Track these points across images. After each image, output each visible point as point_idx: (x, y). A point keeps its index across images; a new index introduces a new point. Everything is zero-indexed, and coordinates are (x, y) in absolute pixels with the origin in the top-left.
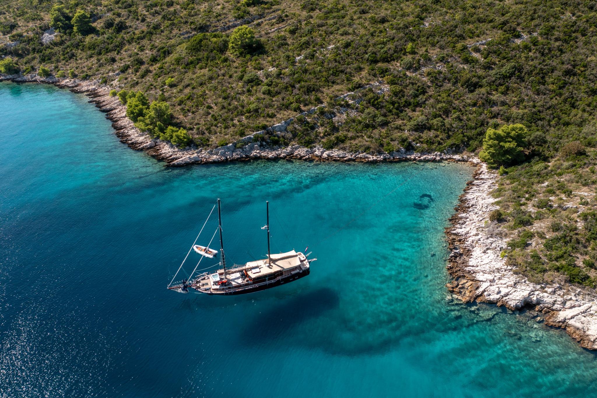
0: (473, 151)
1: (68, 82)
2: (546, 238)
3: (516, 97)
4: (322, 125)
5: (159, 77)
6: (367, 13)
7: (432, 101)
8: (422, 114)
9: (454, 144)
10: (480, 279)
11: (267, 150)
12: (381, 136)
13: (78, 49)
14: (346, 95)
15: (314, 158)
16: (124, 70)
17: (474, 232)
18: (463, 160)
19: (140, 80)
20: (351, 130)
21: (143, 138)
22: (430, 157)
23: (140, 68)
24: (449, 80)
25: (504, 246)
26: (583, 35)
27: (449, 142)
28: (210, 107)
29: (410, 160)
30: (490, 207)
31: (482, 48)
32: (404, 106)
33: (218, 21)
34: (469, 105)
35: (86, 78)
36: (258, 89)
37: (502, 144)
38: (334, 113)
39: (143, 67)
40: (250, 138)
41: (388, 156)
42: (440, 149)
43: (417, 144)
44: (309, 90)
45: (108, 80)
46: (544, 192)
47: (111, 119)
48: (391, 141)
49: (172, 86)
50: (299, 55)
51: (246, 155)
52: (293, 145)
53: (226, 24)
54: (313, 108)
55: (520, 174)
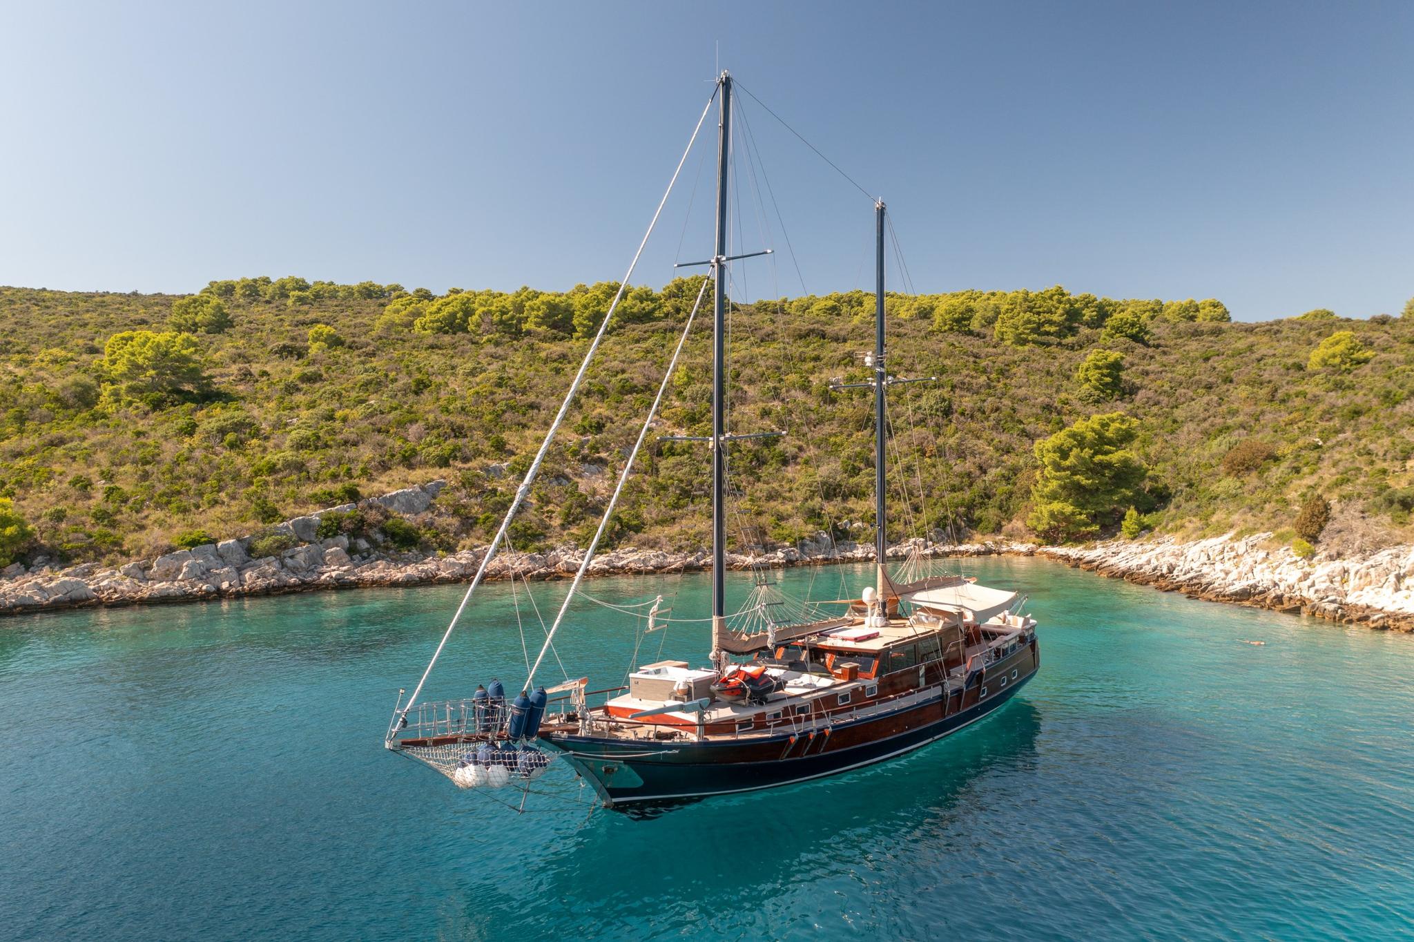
0: (998, 529)
9: (946, 517)
11: (381, 564)
18: (989, 552)
27: (928, 515)
29: (852, 560)
37: (1099, 457)
40: (307, 525)
41: (796, 553)
42: (916, 531)
43: (851, 522)
48: (778, 519)
52: (476, 547)
54: (494, 464)
55: (1199, 506)
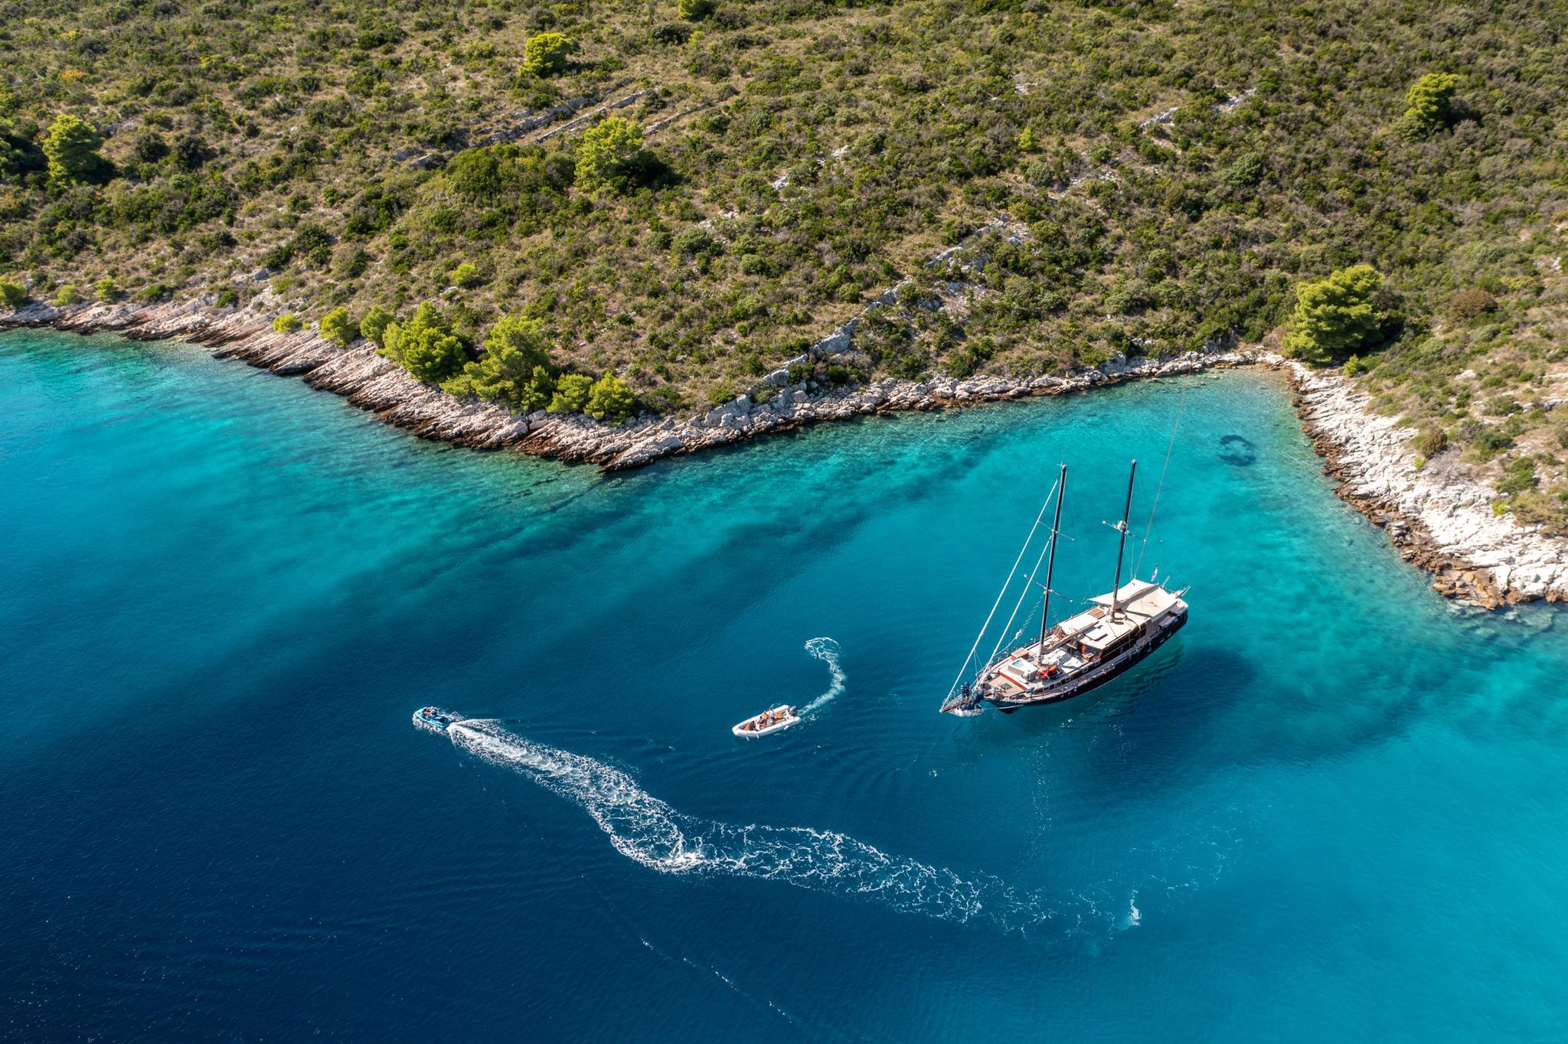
0: (1259, 340)
1: (100, 314)
2: (1560, 463)
3: (1286, 220)
4: (924, 327)
5: (410, 267)
6: (868, 72)
7: (1126, 247)
8: (1127, 278)
9: (1219, 331)
10: (1485, 563)
11: (827, 399)
12: (1062, 333)
13: (94, 223)
14: (945, 253)
15: (940, 402)
16: (279, 262)
17: (1401, 484)
19: (355, 282)
20: (993, 329)
21: (481, 416)
22: (1181, 364)
23: (329, 253)
24: (1139, 201)
25: (1493, 494)
26: (1341, 88)
27: (1206, 327)
28: (626, 321)
29: (1142, 376)
30: (1395, 436)
31: (1166, 127)
32: (1077, 265)
33: (483, 117)
34: (1207, 248)
35: (160, 296)
36: (728, 265)
37: (1342, 310)
38: (937, 298)
39: (341, 249)
40: (781, 376)
41: (1098, 374)
42: (1193, 343)
43: (1144, 340)
44: (861, 253)
45: (240, 295)
46: (1481, 388)
47: (332, 389)
48: (1089, 341)
49: (471, 284)
50: (773, 178)
51: (785, 418)
52: (883, 380)
53: (507, 123)
54: (887, 291)
55: (1402, 365)
